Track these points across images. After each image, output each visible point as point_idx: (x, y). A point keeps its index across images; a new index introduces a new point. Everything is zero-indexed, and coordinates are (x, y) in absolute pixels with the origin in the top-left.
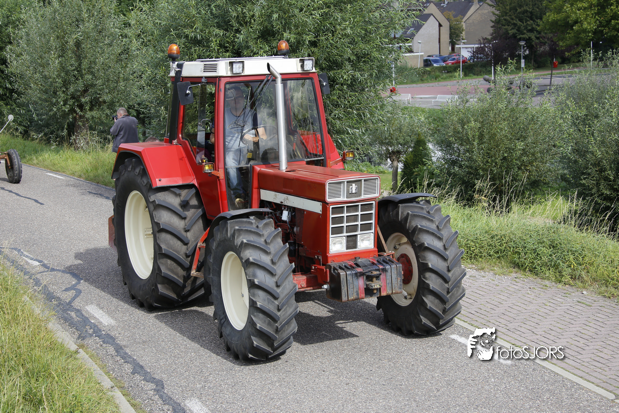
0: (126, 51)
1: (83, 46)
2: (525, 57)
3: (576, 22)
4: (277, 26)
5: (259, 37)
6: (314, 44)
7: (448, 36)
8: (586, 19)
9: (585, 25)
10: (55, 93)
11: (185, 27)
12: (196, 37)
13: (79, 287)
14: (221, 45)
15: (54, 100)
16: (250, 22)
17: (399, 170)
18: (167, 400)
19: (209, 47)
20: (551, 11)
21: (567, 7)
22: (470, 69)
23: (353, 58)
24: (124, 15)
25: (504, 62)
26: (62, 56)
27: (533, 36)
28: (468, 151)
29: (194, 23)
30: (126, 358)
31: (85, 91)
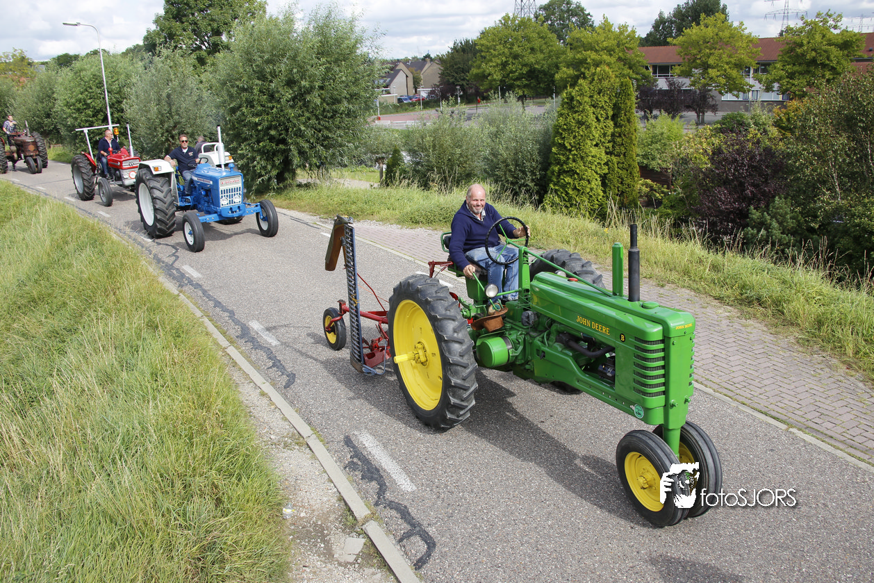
0: (200, 98)
1: (172, 97)
2: (461, 96)
3: (489, 75)
4: (297, 77)
5: (285, 85)
6: (321, 88)
7: (412, 83)
8: (495, 73)
9: (495, 77)
10: (155, 129)
11: (236, 80)
12: (244, 87)
13: (177, 254)
14: (261, 91)
15: (155, 134)
16: (279, 75)
17: (384, 170)
18: (237, 322)
19: (252, 93)
20: (474, 67)
21: (483, 65)
22: (427, 104)
23: (348, 96)
24: (199, 76)
25: (447, 99)
26: (159, 104)
27: (464, 83)
28: (426, 156)
29: (242, 77)
30: (209, 297)
31: (175, 127)
